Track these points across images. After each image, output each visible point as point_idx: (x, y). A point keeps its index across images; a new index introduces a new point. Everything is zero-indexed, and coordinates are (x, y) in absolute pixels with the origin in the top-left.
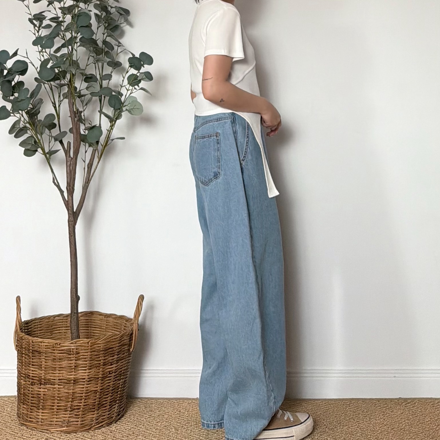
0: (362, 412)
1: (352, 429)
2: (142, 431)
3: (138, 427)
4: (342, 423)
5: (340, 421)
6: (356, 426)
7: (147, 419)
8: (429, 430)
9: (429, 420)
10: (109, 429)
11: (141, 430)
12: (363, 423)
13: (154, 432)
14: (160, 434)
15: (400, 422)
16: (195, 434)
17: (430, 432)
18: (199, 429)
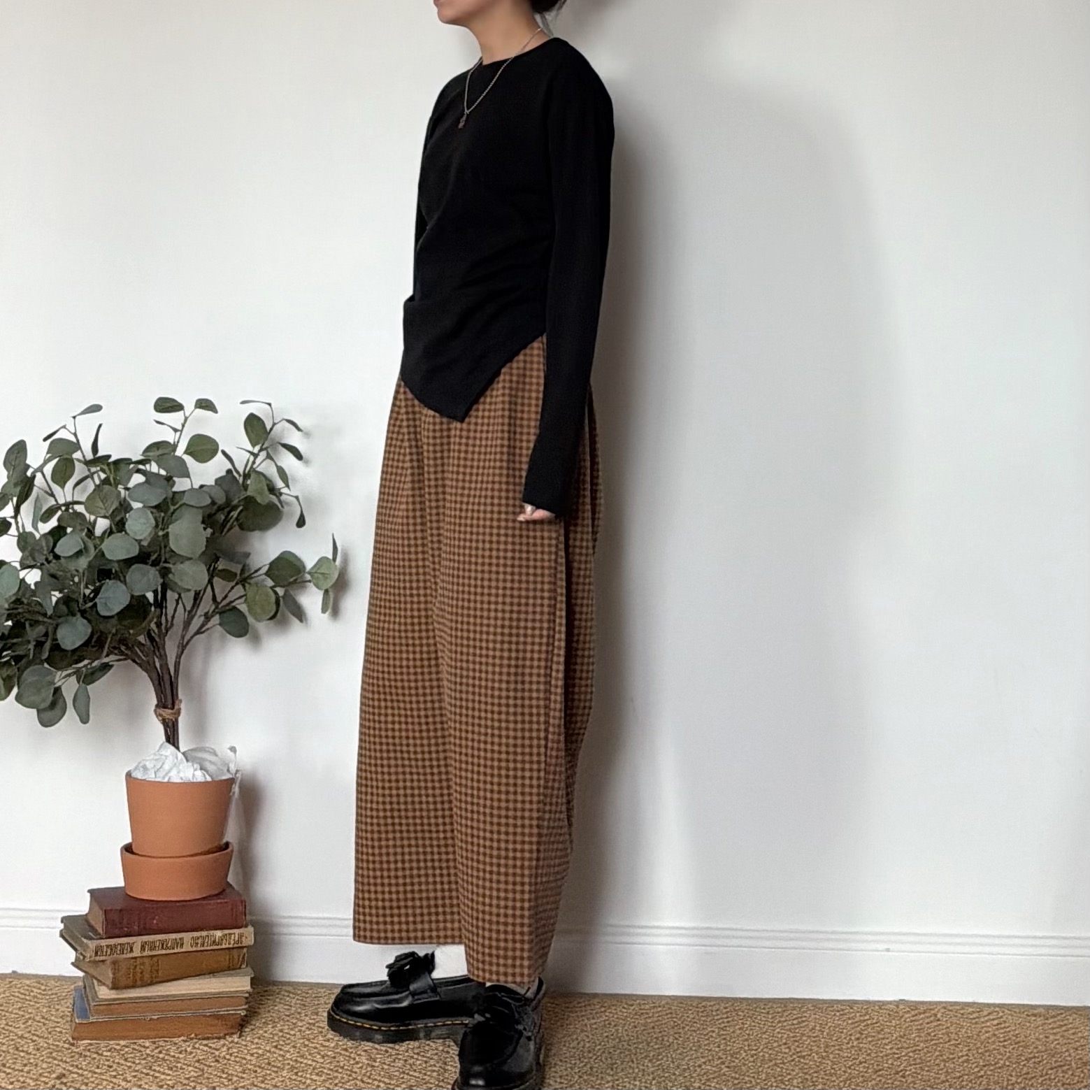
0: (811, 1031)
1: (782, 1068)
2: (291, 1059)
3: (281, 1049)
4: (761, 1054)
5: (756, 1050)
6: (793, 1063)
7: (304, 1032)
8: (960, 1077)
9: (965, 1053)
10: (213, 1053)
11: (288, 1056)
12: (810, 1055)
13: (317, 1062)
14: (332, 1067)
15: (896, 1056)
16: (415, 1071)
17: (963, 1081)
18: (425, 1059)
